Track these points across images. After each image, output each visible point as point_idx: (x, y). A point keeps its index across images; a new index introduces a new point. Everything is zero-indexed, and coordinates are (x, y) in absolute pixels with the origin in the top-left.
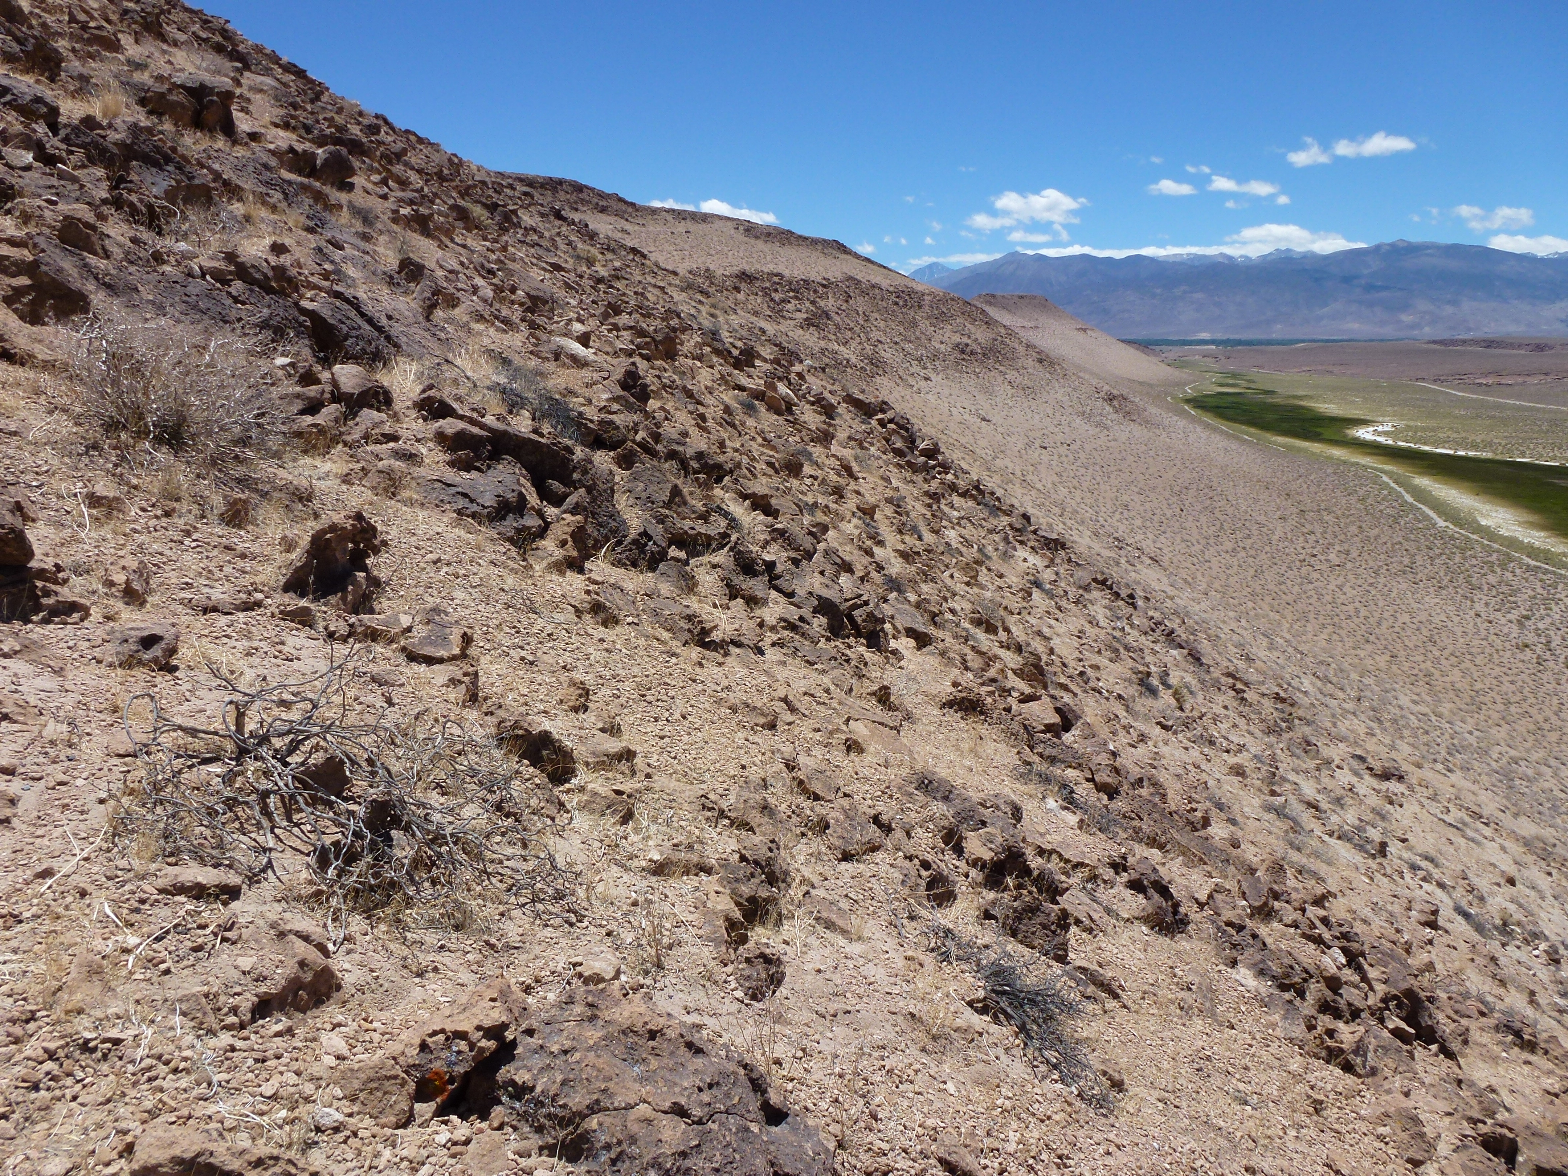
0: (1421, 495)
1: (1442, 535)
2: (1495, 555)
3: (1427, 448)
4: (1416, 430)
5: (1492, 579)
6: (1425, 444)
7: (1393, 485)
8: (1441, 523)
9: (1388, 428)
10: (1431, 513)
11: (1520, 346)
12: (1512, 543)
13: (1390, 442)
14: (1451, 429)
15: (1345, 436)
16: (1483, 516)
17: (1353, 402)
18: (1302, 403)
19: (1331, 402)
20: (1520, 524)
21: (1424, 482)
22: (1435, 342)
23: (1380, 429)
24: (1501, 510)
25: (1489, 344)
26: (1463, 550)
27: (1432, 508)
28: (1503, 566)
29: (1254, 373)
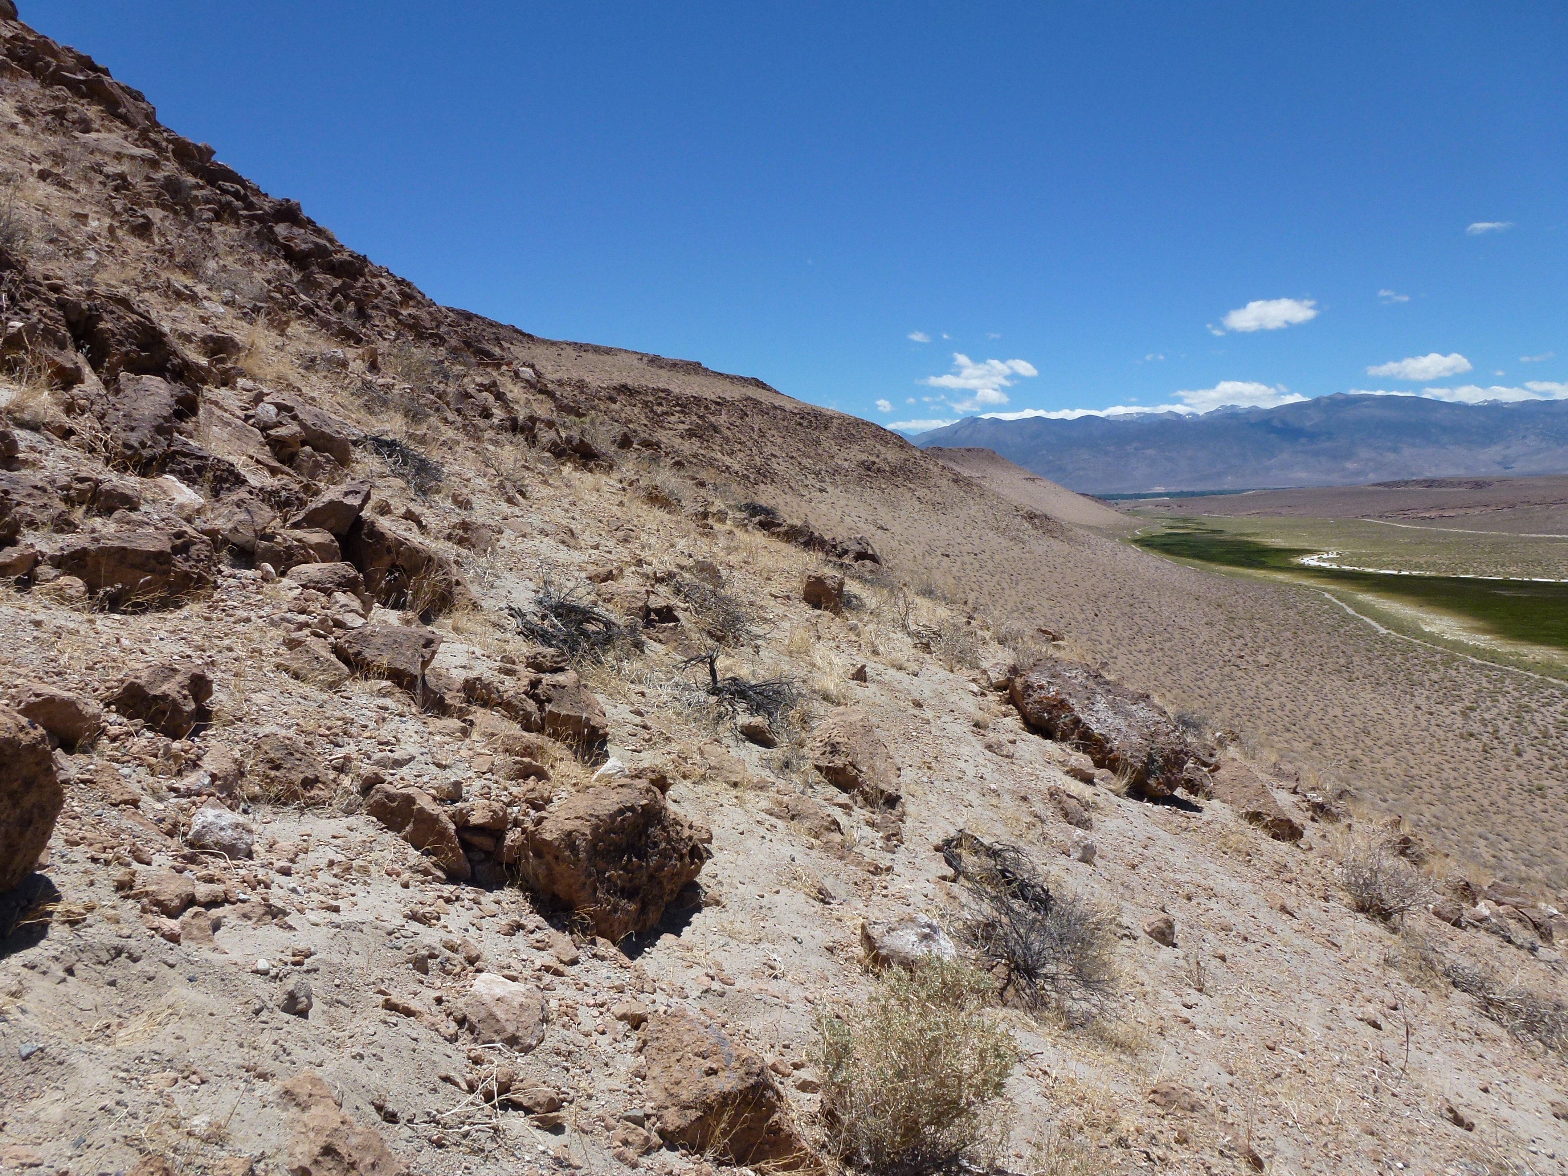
0: (1362, 608)
1: (1383, 640)
2: (1438, 657)
3: (1371, 570)
4: (1360, 556)
5: (1434, 676)
6: (1369, 567)
7: (1334, 600)
8: (1383, 631)
9: (1334, 555)
10: (1373, 623)
11: (1460, 484)
12: (1457, 645)
13: (1335, 567)
14: (1396, 554)
15: (1290, 563)
16: (1427, 624)
17: (1300, 536)
18: (1249, 539)
19: (1277, 537)
20: (1465, 629)
21: (1367, 598)
22: (1379, 485)
23: (1325, 556)
24: (1446, 618)
25: (1430, 483)
26: (1403, 653)
27: (1375, 619)
28: (1447, 665)
29: (1204, 517)
